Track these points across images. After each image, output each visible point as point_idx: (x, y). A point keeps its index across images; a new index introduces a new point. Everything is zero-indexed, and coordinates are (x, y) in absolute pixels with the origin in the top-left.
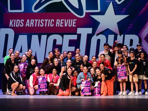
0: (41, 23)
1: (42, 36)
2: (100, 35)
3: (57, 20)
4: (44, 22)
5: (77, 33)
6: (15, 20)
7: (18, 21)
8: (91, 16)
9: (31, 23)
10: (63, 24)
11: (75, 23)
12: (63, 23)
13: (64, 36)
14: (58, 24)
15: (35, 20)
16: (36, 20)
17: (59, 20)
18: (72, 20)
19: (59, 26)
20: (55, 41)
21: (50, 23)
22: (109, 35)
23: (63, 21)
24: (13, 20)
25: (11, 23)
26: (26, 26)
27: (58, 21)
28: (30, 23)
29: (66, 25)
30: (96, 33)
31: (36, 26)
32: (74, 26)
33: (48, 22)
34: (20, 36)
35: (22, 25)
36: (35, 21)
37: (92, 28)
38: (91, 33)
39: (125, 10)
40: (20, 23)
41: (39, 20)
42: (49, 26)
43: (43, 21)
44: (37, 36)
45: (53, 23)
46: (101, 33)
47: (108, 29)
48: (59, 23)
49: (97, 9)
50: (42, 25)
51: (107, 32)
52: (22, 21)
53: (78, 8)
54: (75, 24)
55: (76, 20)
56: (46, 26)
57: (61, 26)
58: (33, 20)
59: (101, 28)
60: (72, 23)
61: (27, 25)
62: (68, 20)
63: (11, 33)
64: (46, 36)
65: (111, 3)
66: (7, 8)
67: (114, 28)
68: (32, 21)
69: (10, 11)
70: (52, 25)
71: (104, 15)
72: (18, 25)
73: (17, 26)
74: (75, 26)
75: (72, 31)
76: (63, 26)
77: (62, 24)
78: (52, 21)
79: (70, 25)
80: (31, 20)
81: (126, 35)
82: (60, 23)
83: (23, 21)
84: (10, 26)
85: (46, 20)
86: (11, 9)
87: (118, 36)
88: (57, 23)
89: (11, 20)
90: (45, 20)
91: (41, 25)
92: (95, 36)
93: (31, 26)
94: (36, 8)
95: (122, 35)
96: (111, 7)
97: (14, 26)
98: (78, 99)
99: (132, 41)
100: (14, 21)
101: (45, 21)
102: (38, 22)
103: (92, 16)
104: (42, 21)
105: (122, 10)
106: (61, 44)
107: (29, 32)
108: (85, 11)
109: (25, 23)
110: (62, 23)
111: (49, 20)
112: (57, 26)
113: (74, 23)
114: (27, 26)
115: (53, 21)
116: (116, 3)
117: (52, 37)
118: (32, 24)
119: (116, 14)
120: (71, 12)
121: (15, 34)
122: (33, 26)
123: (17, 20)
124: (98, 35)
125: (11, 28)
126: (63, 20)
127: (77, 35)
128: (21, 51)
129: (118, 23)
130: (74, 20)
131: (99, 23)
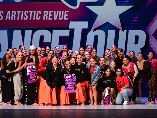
0: (24, 15)
1: (26, 31)
2: (98, 30)
3: (45, 12)
4: (29, 15)
5: (70, 27)
8: (87, 6)
9: (12, 15)
10: (52, 17)
11: (67, 15)
12: (52, 15)
13: (54, 31)
14: (46, 17)
15: (18, 12)
16: (19, 12)
17: (47, 12)
18: (63, 12)
19: (47, 19)
20: (42, 38)
21: (35, 15)
22: (109, 31)
23: (51, 13)
26: (6, 19)
27: (46, 13)
29: (55, 18)
30: (93, 27)
31: (18, 19)
32: (65, 19)
33: (33, 13)
35: (1, 18)
36: (17, 13)
38: (87, 27)
41: (23, 12)
42: (34, 19)
43: (28, 13)
44: (20, 31)
45: (39, 15)
46: (99, 28)
47: (108, 23)
48: (47, 15)
50: (26, 18)
51: (106, 27)
52: (1, 13)
54: (66, 17)
55: (68, 11)
56: (30, 19)
57: (50, 19)
58: (15, 12)
59: (99, 22)
60: (63, 15)
62: (58, 12)
64: (31, 31)
67: (116, 21)
70: (38, 18)
71: (103, 5)
74: (67, 19)
75: (64, 25)
76: (51, 19)
77: (51, 17)
78: (39, 13)
79: (61, 18)
80: (13, 12)
81: (130, 31)
82: (48, 15)
83: (3, 13)
85: (31, 12)
87: (121, 31)
88: (45, 15)
90: (30, 12)
91: (24, 18)
92: (92, 31)
93: (12, 19)
95: (125, 31)
98: (71, 109)
99: (137, 38)
101: (29, 13)
102: (21, 14)
104: (26, 13)
106: (50, 41)
108: (79, 0)
109: (5, 15)
110: (50, 15)
111: (35, 12)
112: (44, 19)
113: (66, 15)
114: (8, 19)
115: (40, 13)
117: (39, 33)
118: (13, 17)
119: (117, 5)
120: (61, 2)
122: (14, 19)
124: (95, 30)
126: (52, 12)
127: (69, 31)
129: (120, 16)
130: (66, 12)
131: (97, 15)
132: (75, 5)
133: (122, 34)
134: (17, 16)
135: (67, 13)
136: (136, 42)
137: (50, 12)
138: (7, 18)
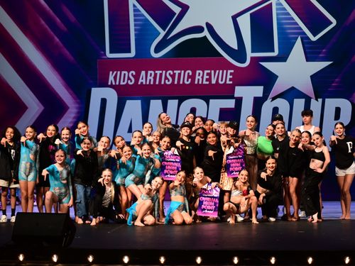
0: (167, 77)
2: (278, 99)
3: (198, 72)
4: (173, 76)
5: (236, 95)
6: (119, 72)
7: (125, 74)
8: (261, 63)
9: (149, 78)
10: (209, 80)
11: (231, 77)
12: (208, 77)
13: (211, 101)
14: (199, 80)
15: (156, 72)
16: (158, 72)
17: (201, 72)
18: (225, 71)
19: (200, 83)
20: (193, 110)
21: (183, 77)
22: (295, 100)
23: (208, 74)
24: (115, 72)
25: (111, 78)
26: (139, 83)
27: (199, 74)
28: (147, 78)
29: (214, 82)
30: (271, 95)
31: (157, 83)
32: (228, 82)
33: (180, 74)
34: (128, 101)
35: (131, 81)
36: (156, 75)
37: (262, 87)
39: (324, 53)
40: (129, 79)
41: (164, 72)
42: (181, 83)
43: (172, 73)
44: (160, 101)
45: (189, 77)
46: (281, 96)
47: (293, 87)
48: (201, 77)
49: (273, 51)
50: (169, 81)
52: (132, 74)
53: (236, 48)
54: (230, 80)
55: (232, 71)
56: (176, 83)
57: (205, 82)
58: (153, 72)
59: (279, 87)
60: (225, 77)
61: (142, 81)
62: (217, 71)
63: (111, 96)
64: (177, 101)
65: (299, 39)
66: (104, 50)
67: (306, 86)
68: (151, 75)
69: (109, 55)
70: (188, 81)
71: (285, 61)
72: (124, 81)
73: (122, 83)
74: (231, 82)
75: (226, 92)
76: (208, 83)
77: (207, 80)
78: (189, 73)
79: (222, 80)
80: (149, 72)
81: (327, 100)
82: (203, 77)
83: (134, 74)
84: (109, 84)
85: (177, 72)
86: (111, 52)
87: (313, 101)
88: (197, 77)
89: (111, 72)
90: (175, 72)
91: (167, 81)
92: (269, 100)
93: (148, 83)
94: (157, 50)
95: (320, 100)
96: (298, 47)
97: (117, 84)
99: (338, 110)
100: (117, 73)
101: (174, 74)
102: (161, 75)
103: (264, 64)
104: (170, 74)
105: (320, 53)
107: (146, 94)
108: (250, 54)
109: (137, 77)
110: (206, 77)
111: (183, 72)
112: (196, 82)
113: (229, 77)
114: (142, 83)
115: (191, 74)
116: (308, 38)
117: (188, 104)
118: (150, 80)
119: (307, 61)
120: (221, 56)
121: (118, 98)
122: (152, 83)
123: (123, 72)
124: (274, 99)
125: (112, 86)
126: (209, 71)
127: (234, 100)
128: (130, 130)
129: (312, 77)
130: (229, 71)
131: (276, 77)
132: (243, 61)
133: (316, 105)
134: (155, 78)
135: (231, 74)
136: (337, 116)
137: (206, 72)
138: (140, 81)
